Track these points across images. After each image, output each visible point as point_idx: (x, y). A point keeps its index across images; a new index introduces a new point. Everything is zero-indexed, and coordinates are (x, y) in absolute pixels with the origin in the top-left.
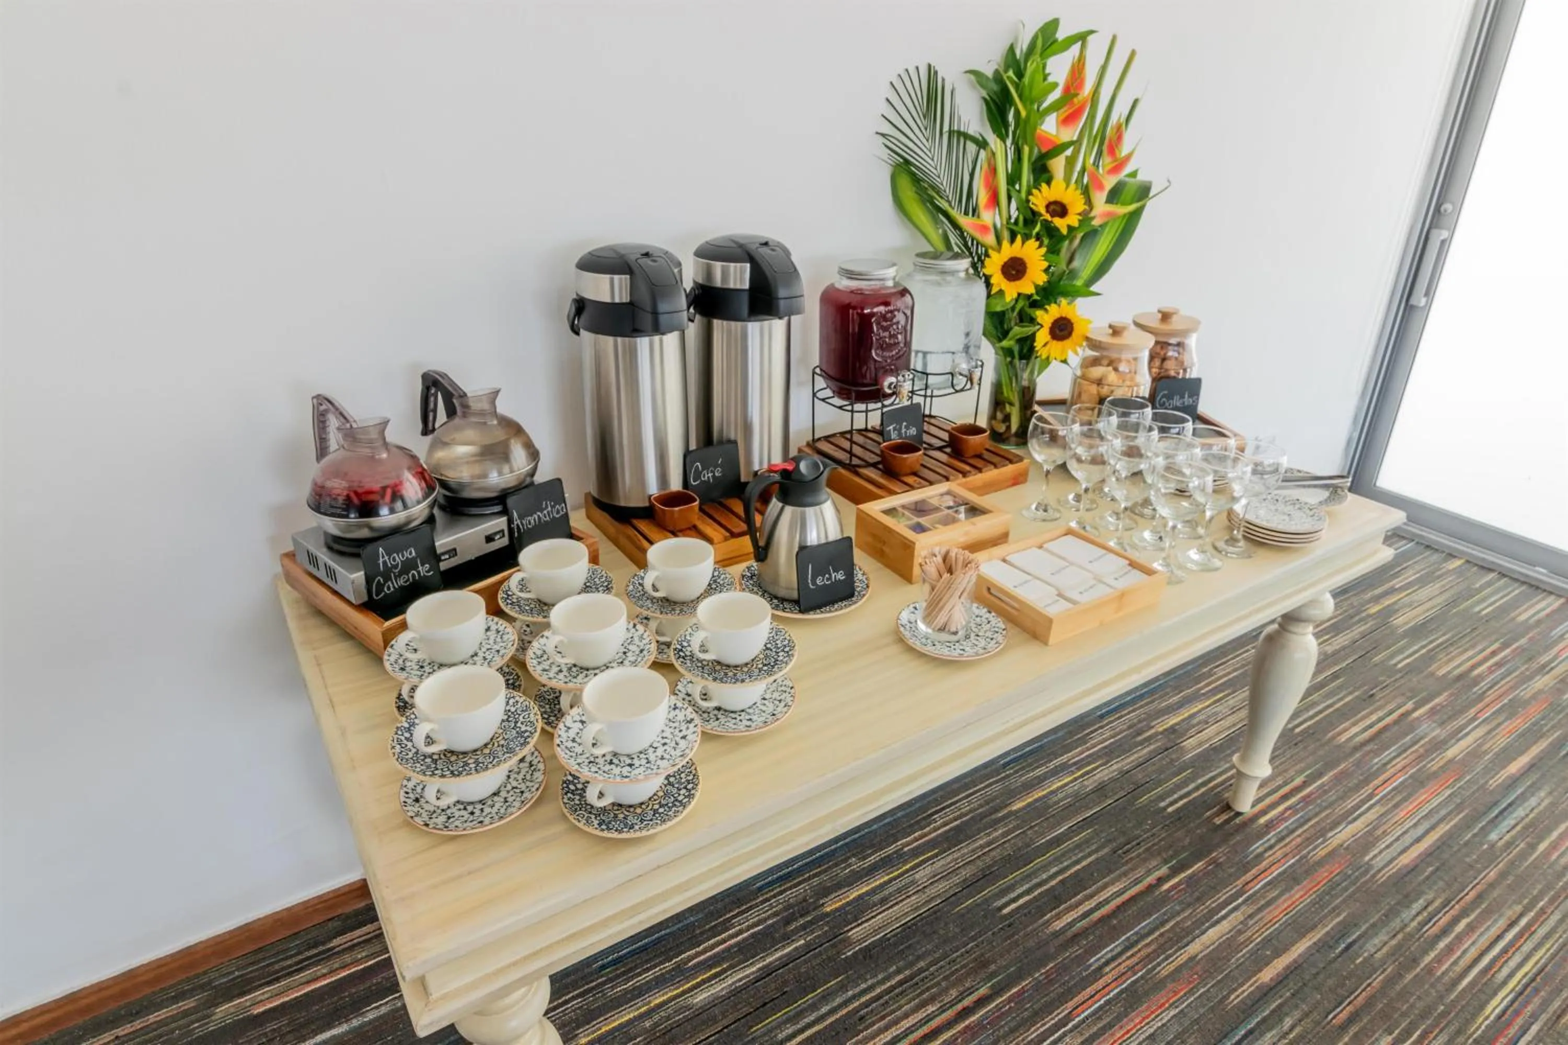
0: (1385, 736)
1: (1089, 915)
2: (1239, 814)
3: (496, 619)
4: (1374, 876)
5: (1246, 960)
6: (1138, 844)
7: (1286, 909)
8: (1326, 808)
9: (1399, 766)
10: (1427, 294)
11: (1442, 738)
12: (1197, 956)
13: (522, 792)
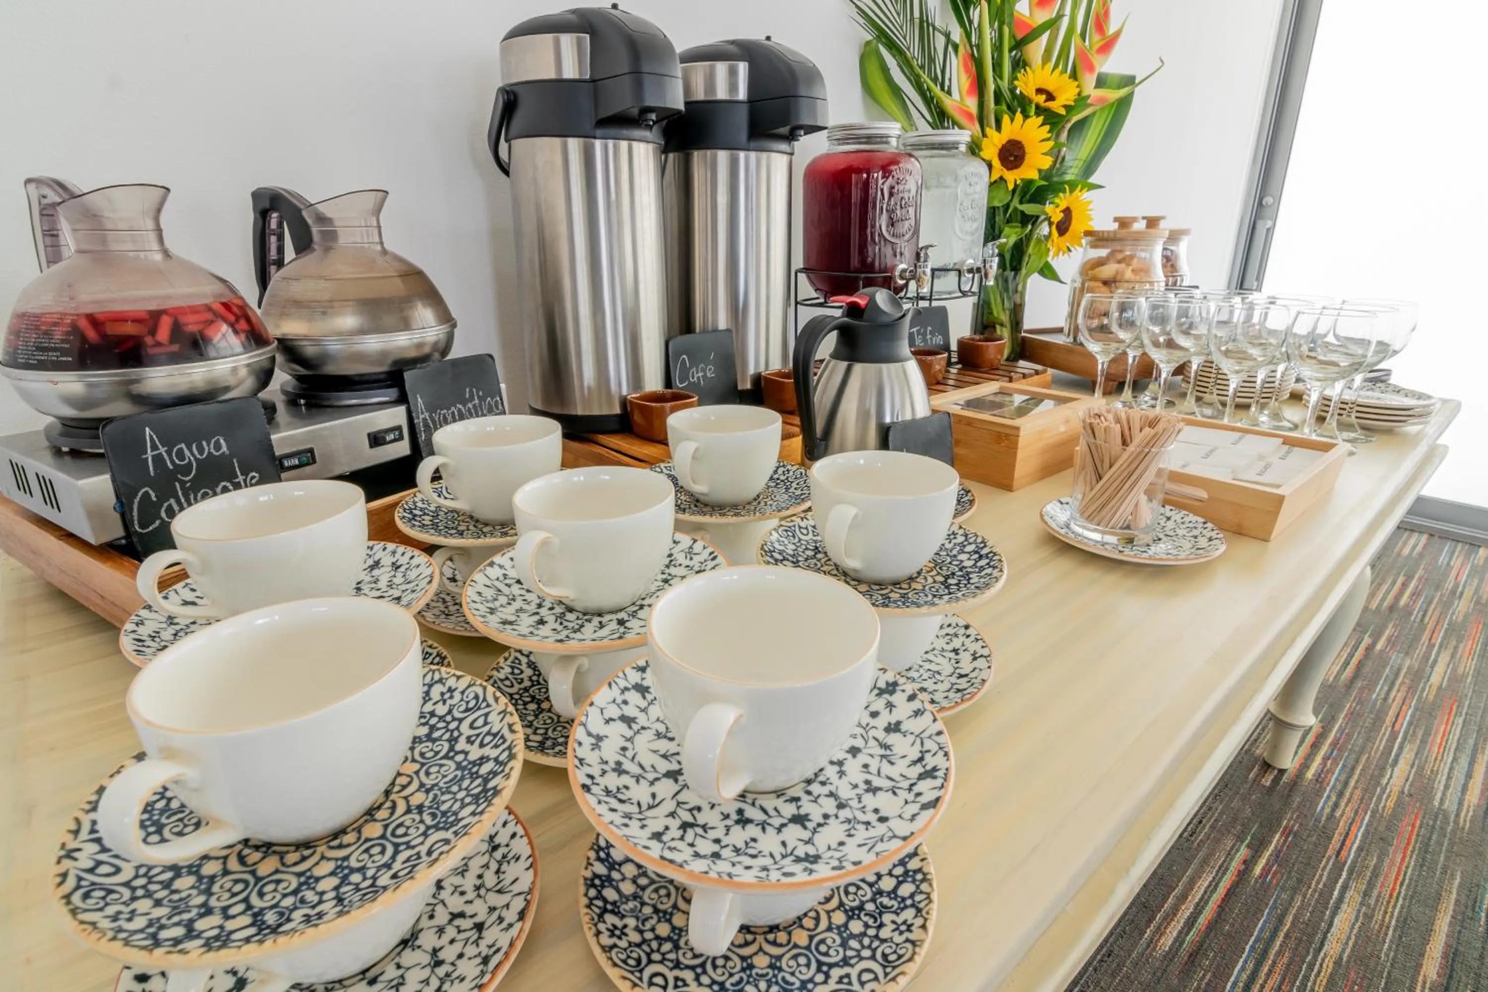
0: (1366, 670)
1: (1193, 925)
2: (1282, 772)
3: (391, 546)
4: (1456, 822)
5: (1397, 951)
6: (1200, 822)
7: (1396, 879)
8: (1361, 753)
9: (1399, 700)
10: (1257, 279)
11: (1416, 666)
12: (1341, 958)
13: (479, 927)
